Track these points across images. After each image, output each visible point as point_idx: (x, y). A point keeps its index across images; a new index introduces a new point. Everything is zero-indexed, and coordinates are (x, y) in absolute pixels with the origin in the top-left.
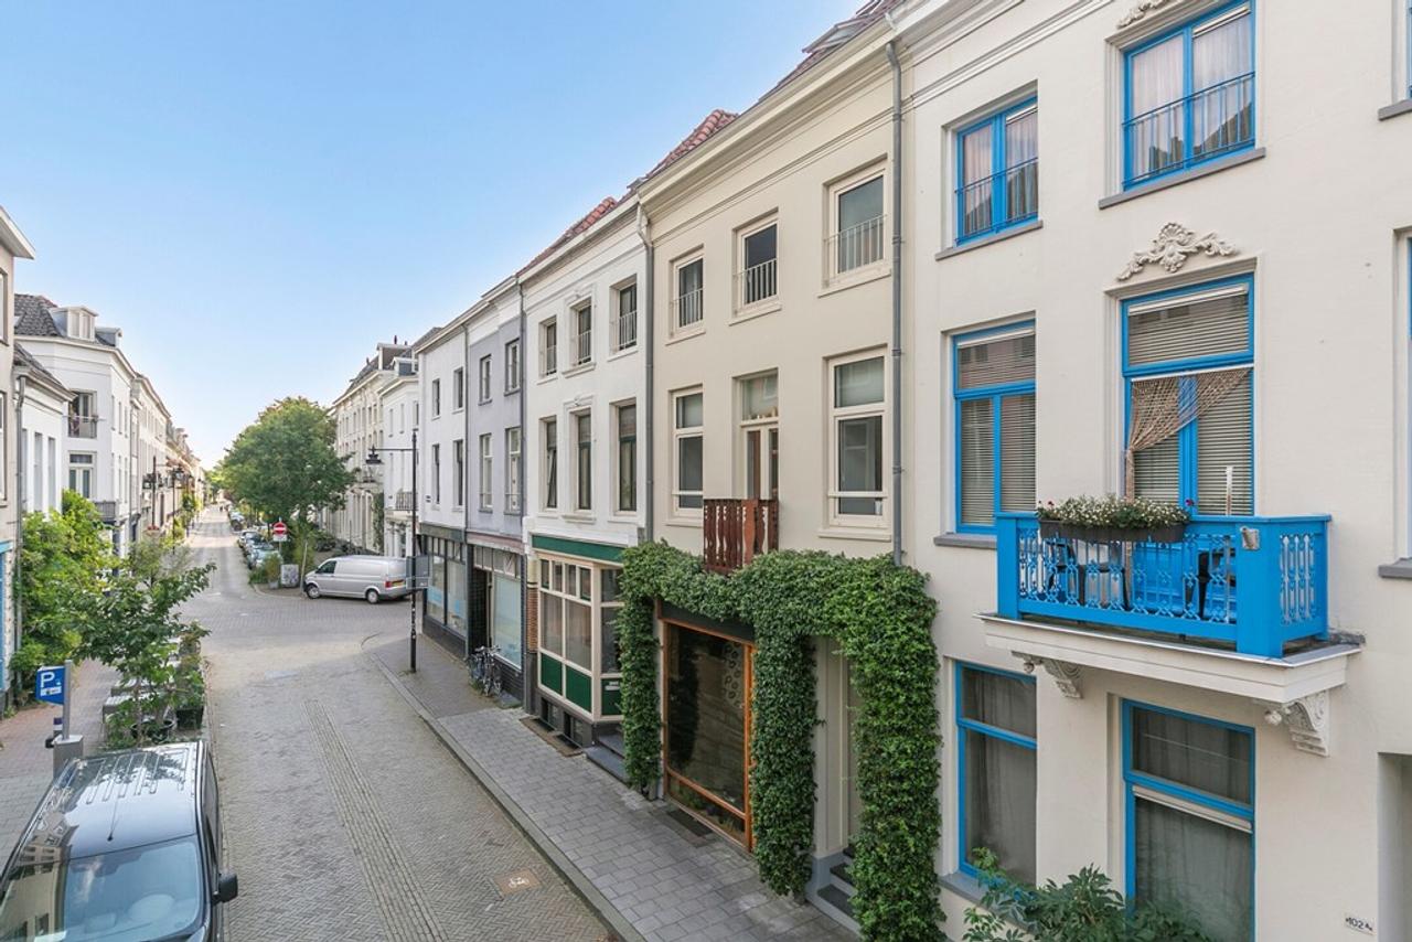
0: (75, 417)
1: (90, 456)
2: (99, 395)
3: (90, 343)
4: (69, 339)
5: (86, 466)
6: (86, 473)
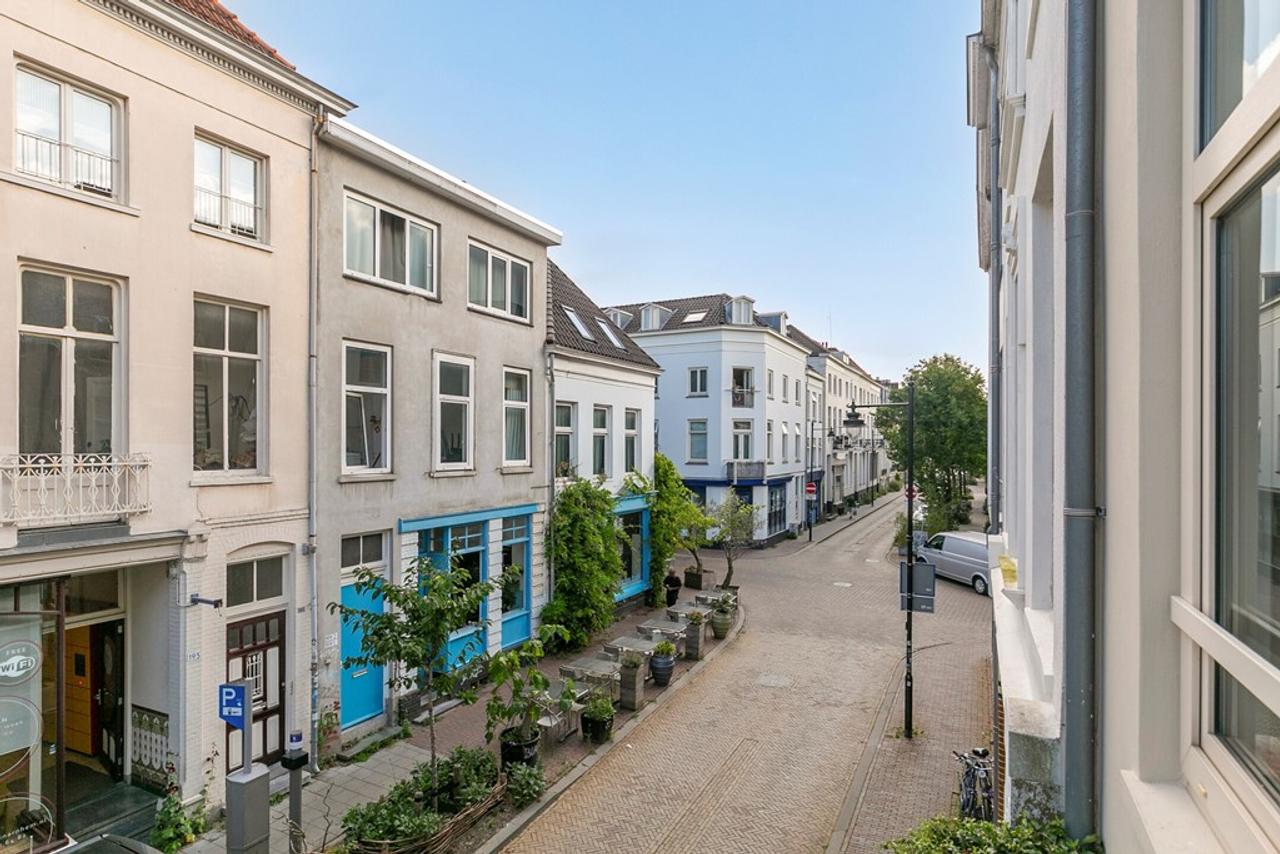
0: (737, 390)
1: (749, 423)
2: (756, 370)
3: (750, 326)
4: (733, 325)
5: (746, 431)
6: (747, 437)
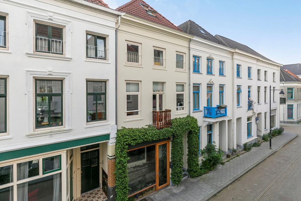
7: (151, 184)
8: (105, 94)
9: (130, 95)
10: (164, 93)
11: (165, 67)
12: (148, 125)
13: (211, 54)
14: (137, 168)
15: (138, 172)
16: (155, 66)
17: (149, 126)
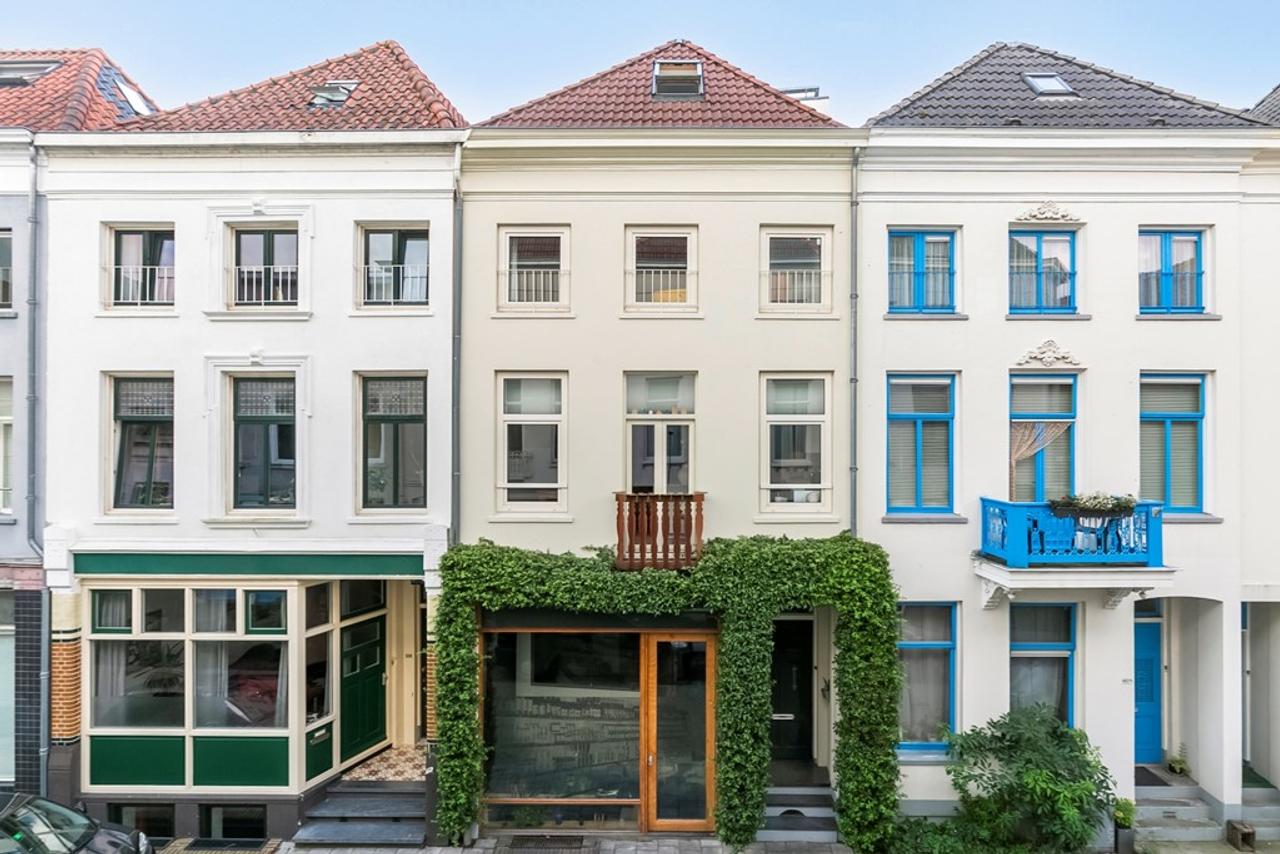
7: (615, 793)
8: (422, 419)
9: (520, 426)
10: (693, 420)
11: (698, 308)
12: (596, 546)
13: (1046, 199)
14: (548, 705)
15: (556, 724)
16: (641, 307)
17: (603, 552)
